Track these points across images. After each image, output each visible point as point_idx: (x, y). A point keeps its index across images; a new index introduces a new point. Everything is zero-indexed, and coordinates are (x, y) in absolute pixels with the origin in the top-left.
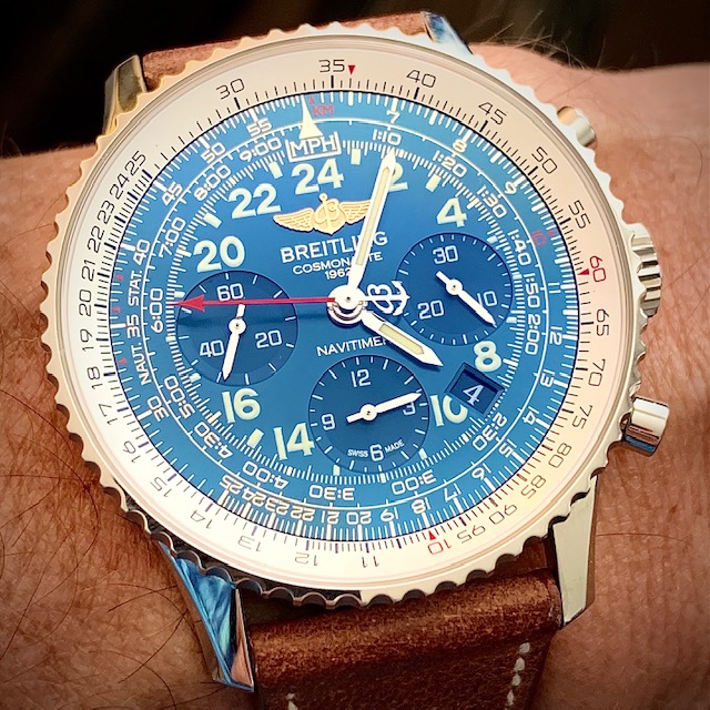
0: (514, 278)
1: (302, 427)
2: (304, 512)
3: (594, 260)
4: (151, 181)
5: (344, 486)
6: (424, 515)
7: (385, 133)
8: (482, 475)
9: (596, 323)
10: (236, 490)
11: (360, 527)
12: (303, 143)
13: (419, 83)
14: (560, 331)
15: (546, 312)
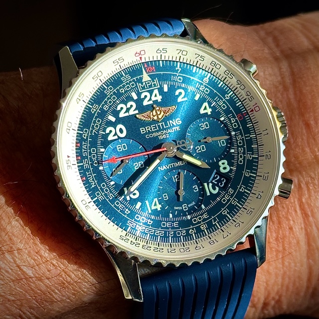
0: (232, 134)
1: (156, 200)
6: (205, 230)
7: (176, 77)
8: (226, 213)
10: (133, 226)
11: (182, 237)
12: (144, 83)
14: (251, 154)
15: (245, 147)
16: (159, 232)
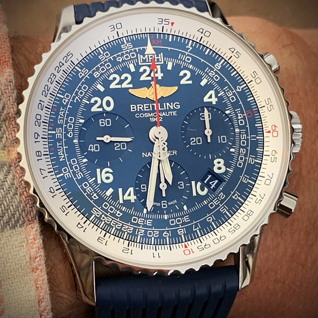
0: (236, 131)
1: (131, 189)
2: (128, 228)
3: (273, 127)
4: (74, 66)
5: (148, 219)
6: (183, 236)
7: (185, 56)
8: (211, 220)
9: (271, 156)
10: (98, 215)
11: (153, 238)
12: (146, 56)
13: (203, 35)
14: (253, 158)
15: (249, 148)
16: (127, 227)
